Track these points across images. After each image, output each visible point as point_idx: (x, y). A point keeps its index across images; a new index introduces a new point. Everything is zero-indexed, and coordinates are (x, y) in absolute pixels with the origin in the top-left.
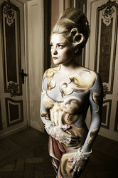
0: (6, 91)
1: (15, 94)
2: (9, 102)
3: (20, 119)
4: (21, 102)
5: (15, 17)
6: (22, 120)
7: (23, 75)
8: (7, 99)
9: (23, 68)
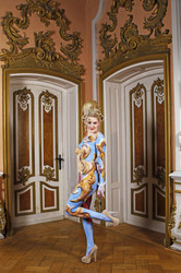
0: (41, 175)
1: (50, 178)
2: (44, 186)
3: (55, 207)
4: (57, 188)
5: (53, 105)
6: (58, 209)
7: (60, 160)
8: (42, 183)
9: (60, 153)
